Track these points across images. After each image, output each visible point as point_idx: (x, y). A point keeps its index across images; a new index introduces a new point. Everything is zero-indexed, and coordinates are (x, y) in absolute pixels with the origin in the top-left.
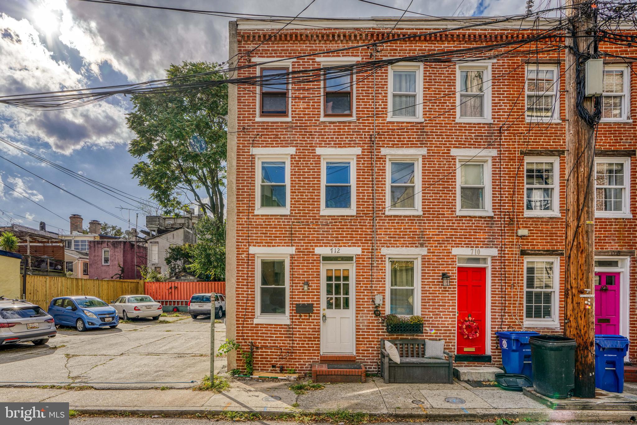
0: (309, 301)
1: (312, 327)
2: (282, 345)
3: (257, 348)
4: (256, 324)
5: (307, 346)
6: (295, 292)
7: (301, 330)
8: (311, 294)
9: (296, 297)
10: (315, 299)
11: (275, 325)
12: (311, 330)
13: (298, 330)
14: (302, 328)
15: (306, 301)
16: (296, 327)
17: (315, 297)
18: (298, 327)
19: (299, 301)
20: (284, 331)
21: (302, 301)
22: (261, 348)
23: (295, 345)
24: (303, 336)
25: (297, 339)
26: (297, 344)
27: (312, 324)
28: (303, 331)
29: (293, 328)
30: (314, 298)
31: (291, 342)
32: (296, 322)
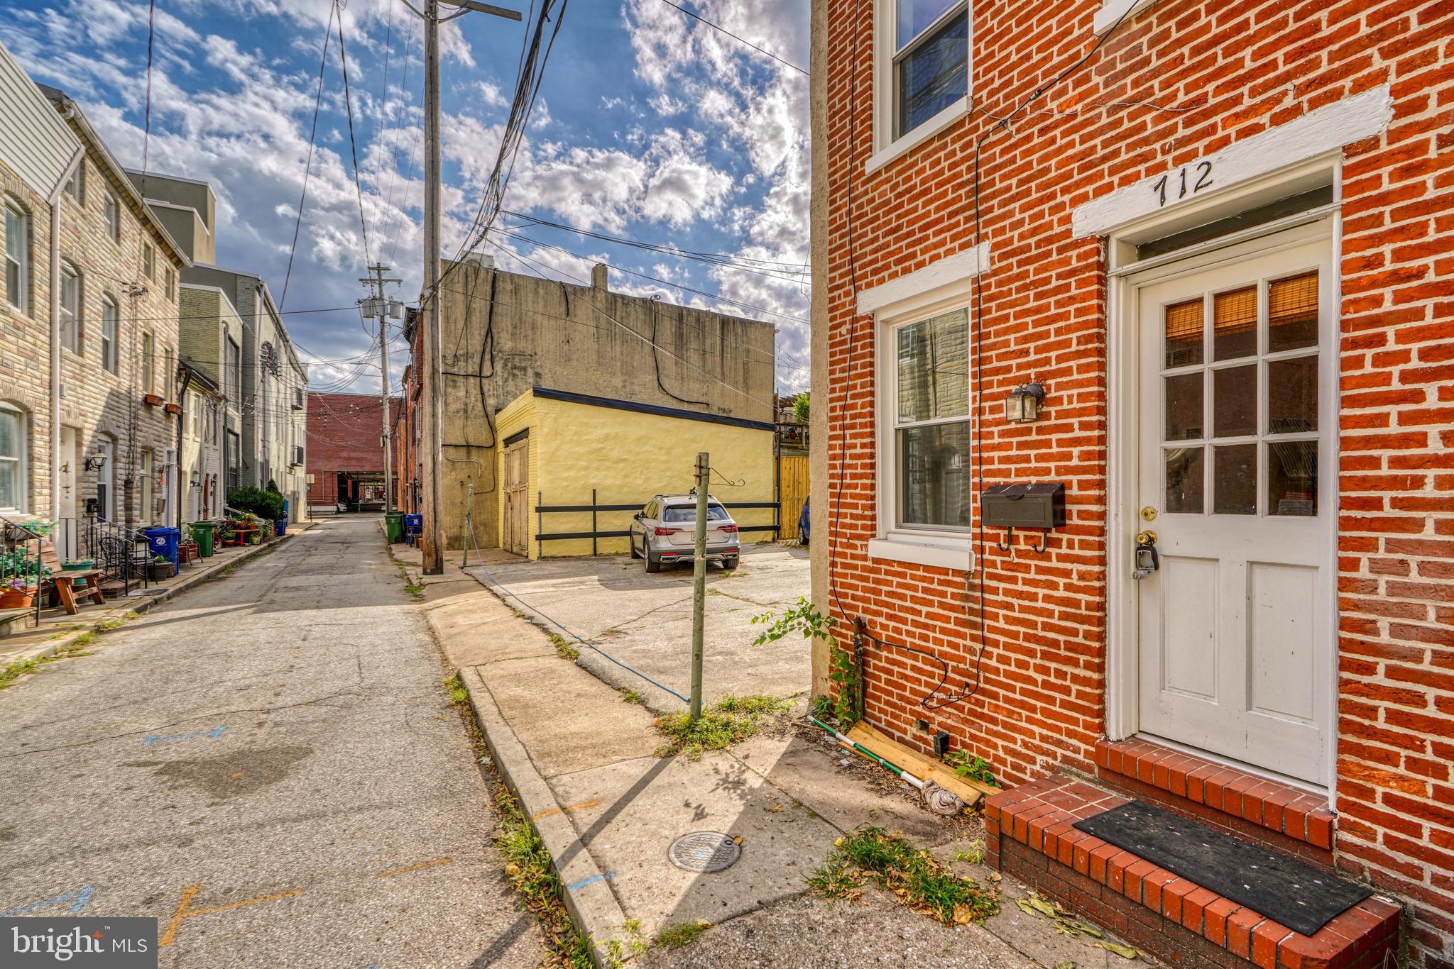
0: (1047, 471)
1: (1061, 593)
2: (946, 649)
3: (878, 644)
4: (876, 561)
5: (1039, 678)
6: (991, 435)
7: (1015, 601)
8: (1054, 437)
9: (996, 454)
10: (1075, 462)
11: (927, 568)
12: (1057, 609)
13: (1001, 598)
14: (1020, 595)
15: (1036, 472)
16: (994, 583)
17: (1076, 451)
18: (1002, 585)
19: (1007, 473)
20: (953, 596)
21: (1019, 473)
22: (888, 647)
23: (993, 663)
24: (1022, 629)
25: (1002, 639)
26: (1003, 660)
27: (1062, 581)
28: (1023, 609)
29: (983, 588)
30: (1069, 457)
31: (978, 646)
32: (993, 564)
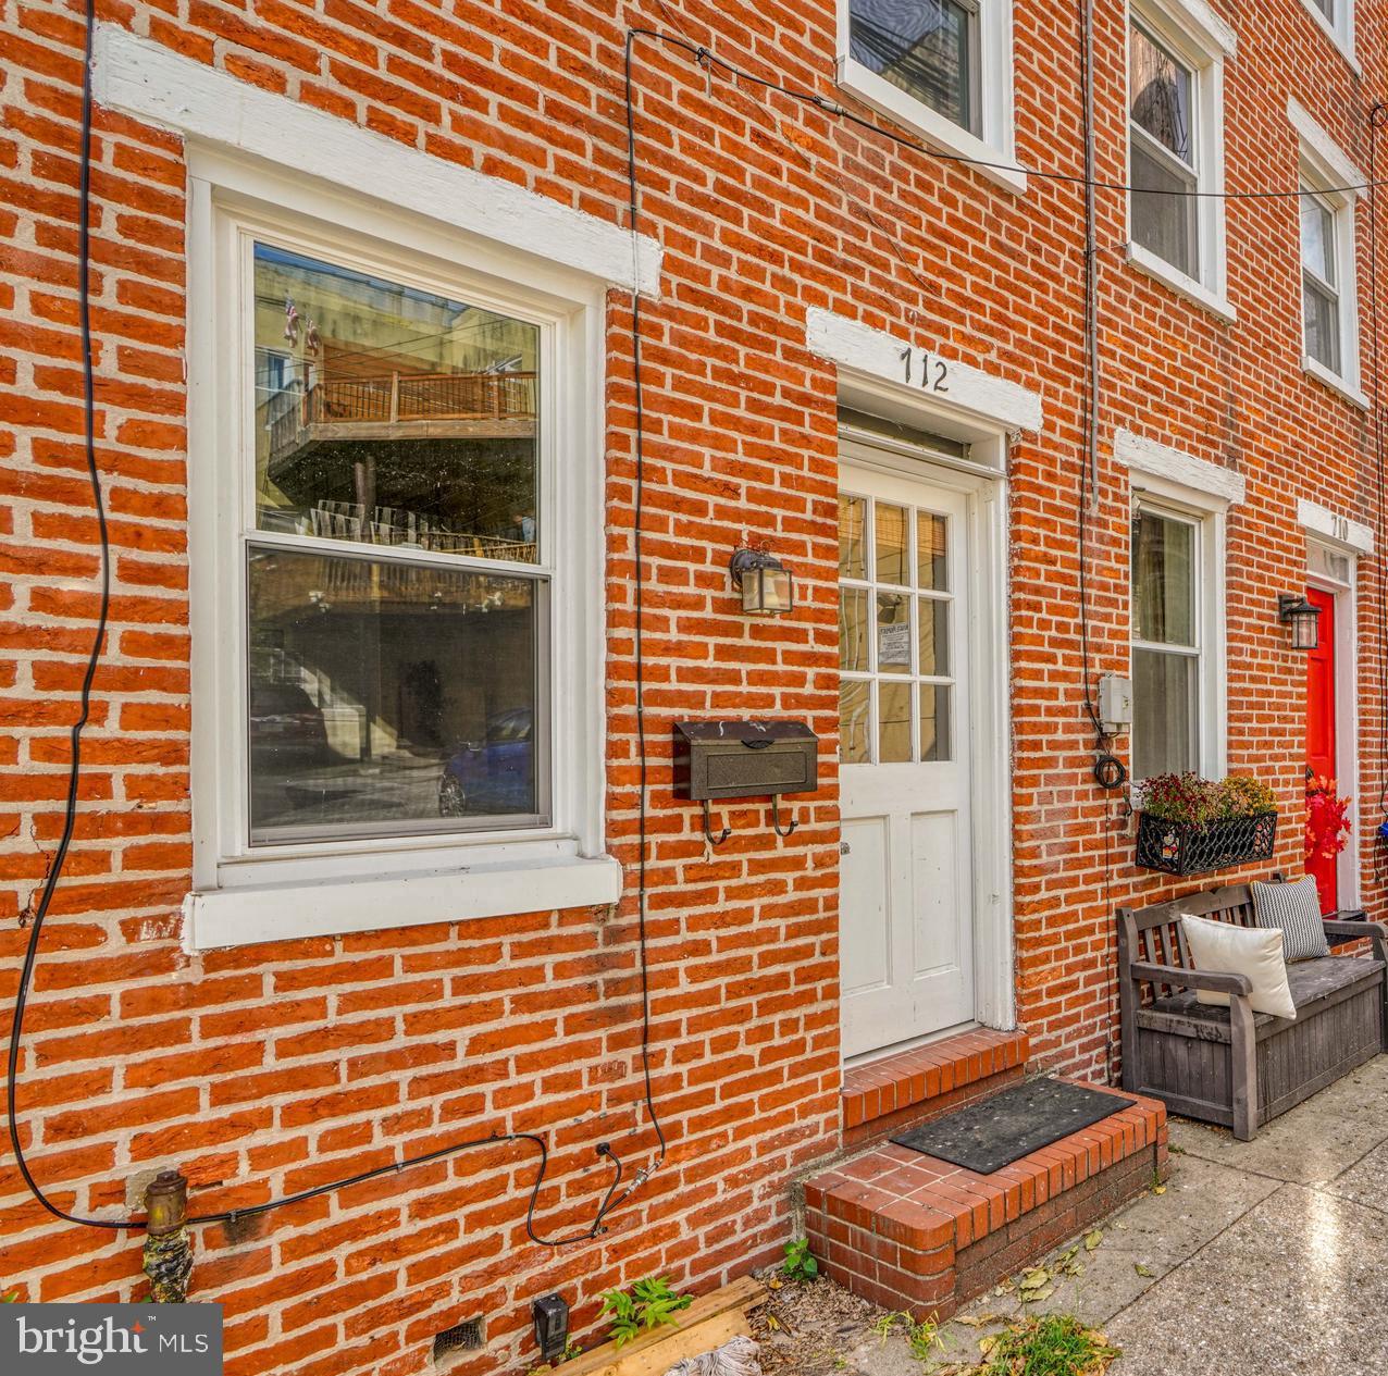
0: (768, 701)
1: (792, 895)
2: (541, 1100)
3: (242, 1222)
4: (214, 959)
5: (755, 1050)
6: (662, 623)
7: (711, 935)
8: (780, 646)
9: (673, 662)
10: (808, 689)
11: (470, 927)
12: (781, 923)
13: (685, 936)
14: (722, 920)
15: (751, 701)
16: (669, 913)
17: (811, 672)
18: (684, 913)
19: (696, 700)
20: (561, 971)
21: (719, 700)
22: (300, 1204)
23: (668, 1069)
24: (723, 981)
25: (683, 1015)
26: (682, 1054)
27: (790, 877)
28: (725, 944)
29: (643, 931)
30: (799, 680)
31: (628, 1055)
32: (668, 876)
